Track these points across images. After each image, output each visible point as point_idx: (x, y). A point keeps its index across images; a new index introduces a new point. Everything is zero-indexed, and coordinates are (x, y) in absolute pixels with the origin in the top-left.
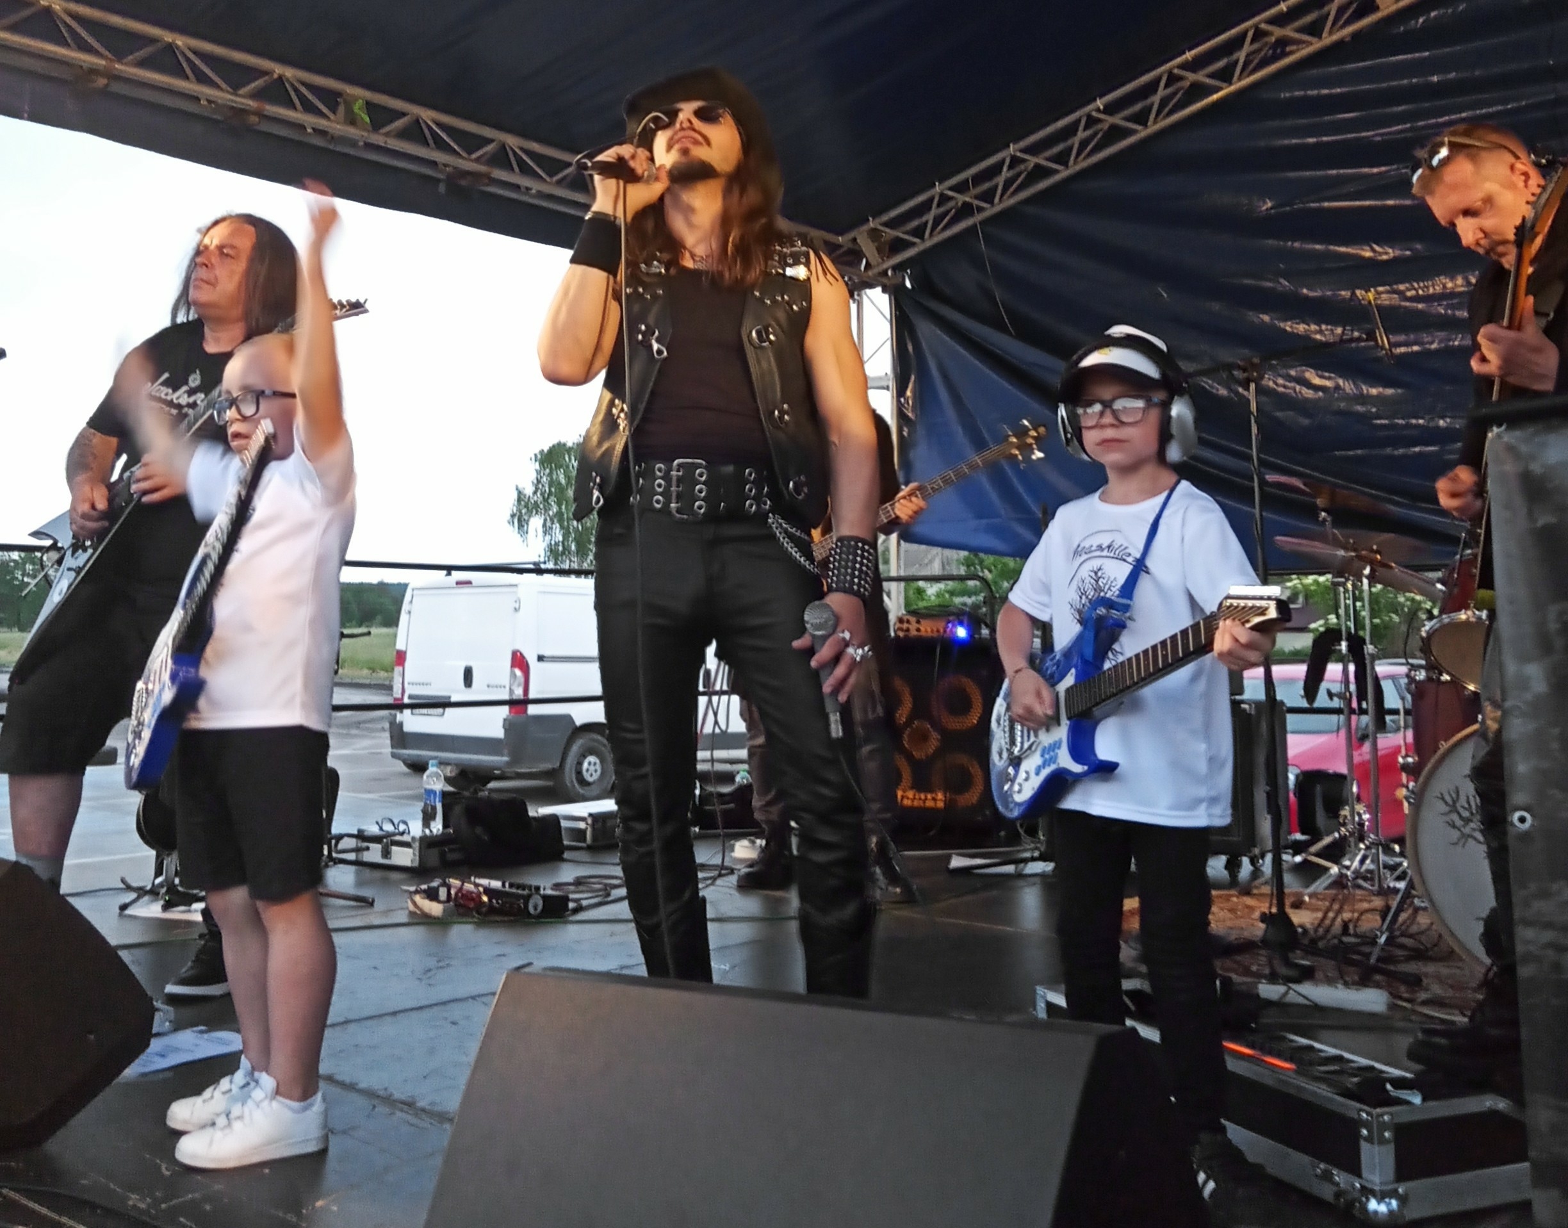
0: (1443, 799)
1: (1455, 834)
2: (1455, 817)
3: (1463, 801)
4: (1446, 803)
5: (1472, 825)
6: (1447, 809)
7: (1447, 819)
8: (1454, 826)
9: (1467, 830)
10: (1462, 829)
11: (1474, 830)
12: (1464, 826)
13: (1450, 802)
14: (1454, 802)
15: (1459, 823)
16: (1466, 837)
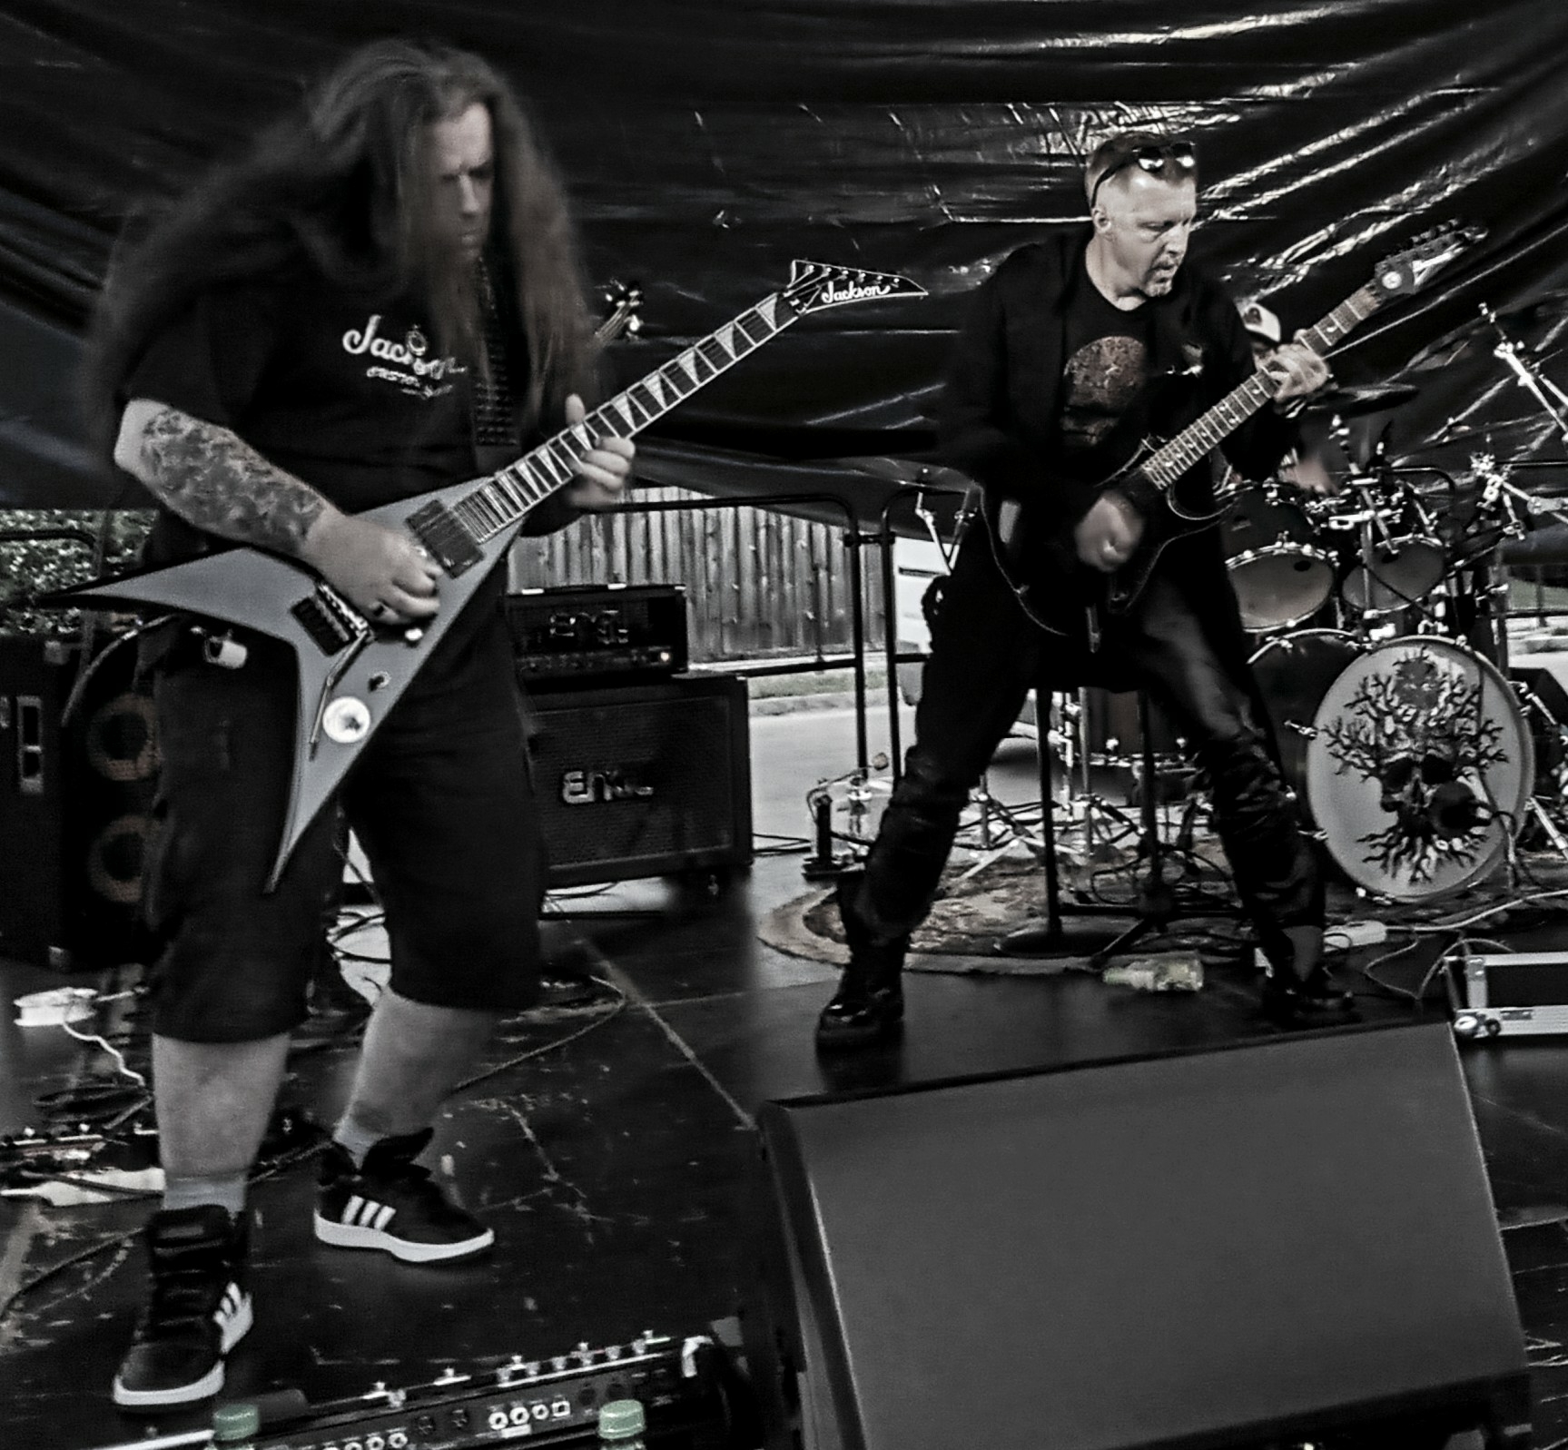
0: (1329, 730)
1: (1338, 763)
2: (1338, 746)
3: (1344, 732)
5: (1353, 752)
6: (1332, 740)
7: (1331, 750)
8: (1338, 757)
9: (1347, 758)
10: (1344, 758)
11: (1354, 756)
12: (1345, 754)
13: (1334, 733)
14: (1338, 731)
15: (1342, 752)
16: (1347, 765)
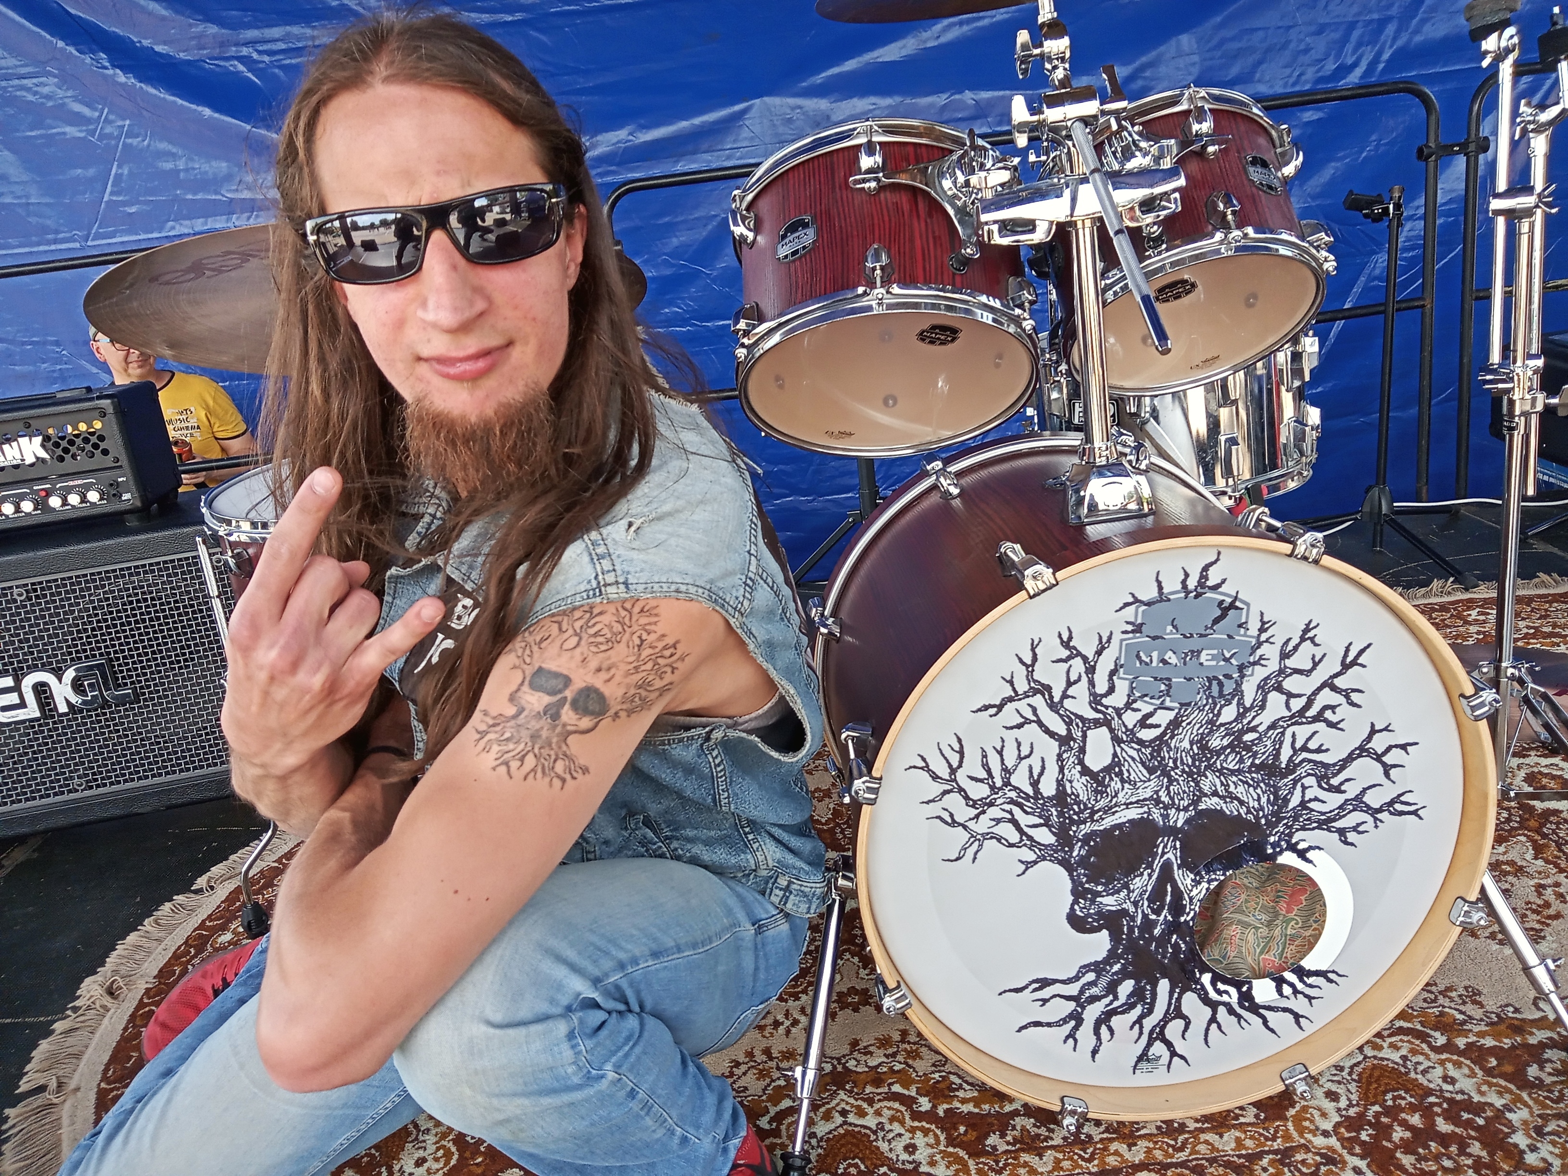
0: (926, 768)
1: (956, 839)
2: (954, 801)
3: (973, 766)
4: (935, 777)
5: (994, 812)
6: (938, 788)
7: (935, 809)
9: (982, 826)
10: (971, 825)
11: (998, 821)
12: (976, 817)
13: (944, 772)
14: (955, 769)
15: (964, 813)
16: (980, 839)
